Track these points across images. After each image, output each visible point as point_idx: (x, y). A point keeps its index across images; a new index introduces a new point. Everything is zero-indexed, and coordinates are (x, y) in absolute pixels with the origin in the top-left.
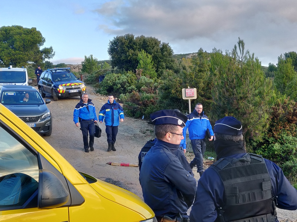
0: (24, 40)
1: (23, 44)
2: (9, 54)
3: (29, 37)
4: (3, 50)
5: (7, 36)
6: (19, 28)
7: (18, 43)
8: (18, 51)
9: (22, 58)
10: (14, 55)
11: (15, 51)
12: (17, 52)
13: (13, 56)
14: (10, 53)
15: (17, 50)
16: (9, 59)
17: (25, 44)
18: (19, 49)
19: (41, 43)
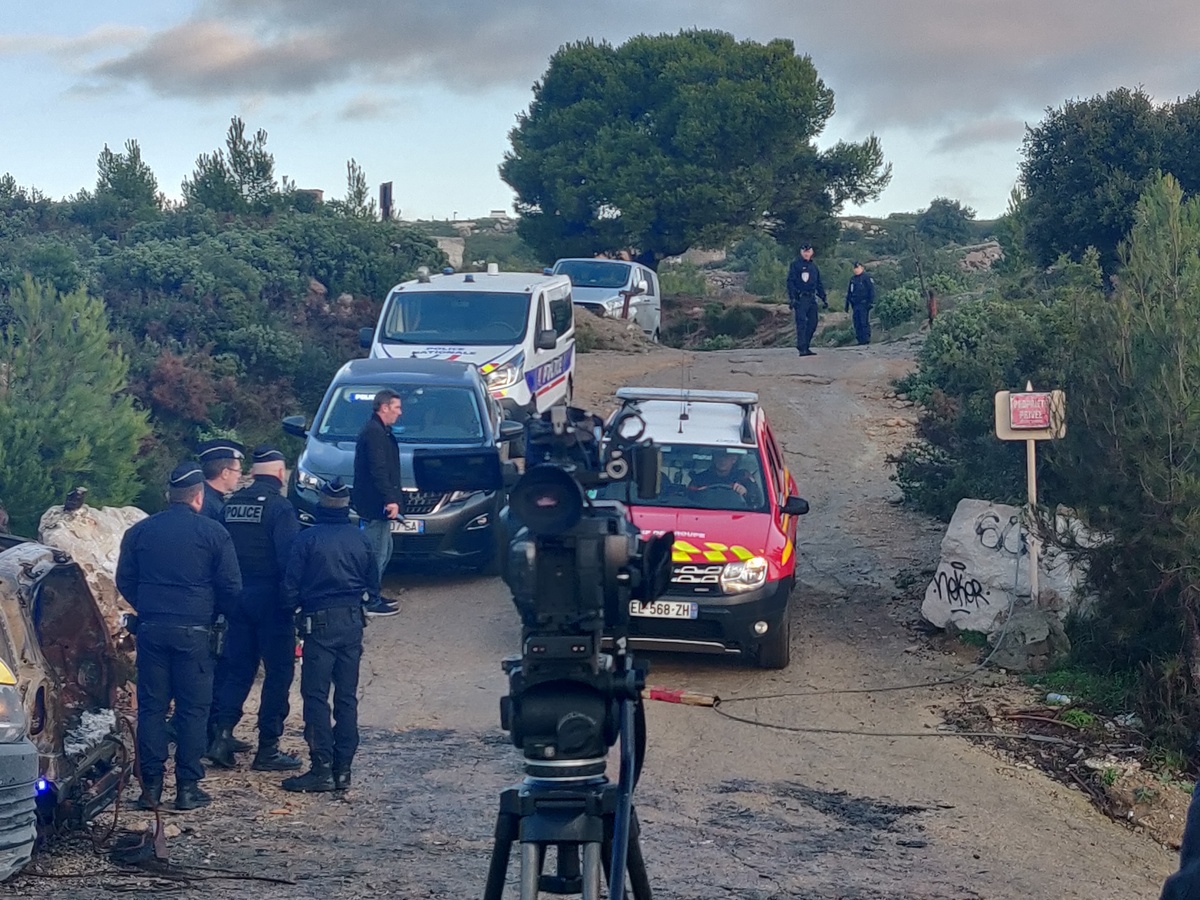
0: (722, 107)
1: (721, 127)
2: (649, 178)
3: (747, 94)
4: (625, 163)
5: (652, 87)
6: (714, 42)
7: (694, 123)
8: (695, 167)
9: (710, 201)
10: (673, 185)
11: (678, 165)
12: (689, 168)
13: (670, 191)
14: (656, 174)
15: (690, 161)
16: (648, 208)
17: (728, 129)
18: (697, 156)
19: (812, 120)
